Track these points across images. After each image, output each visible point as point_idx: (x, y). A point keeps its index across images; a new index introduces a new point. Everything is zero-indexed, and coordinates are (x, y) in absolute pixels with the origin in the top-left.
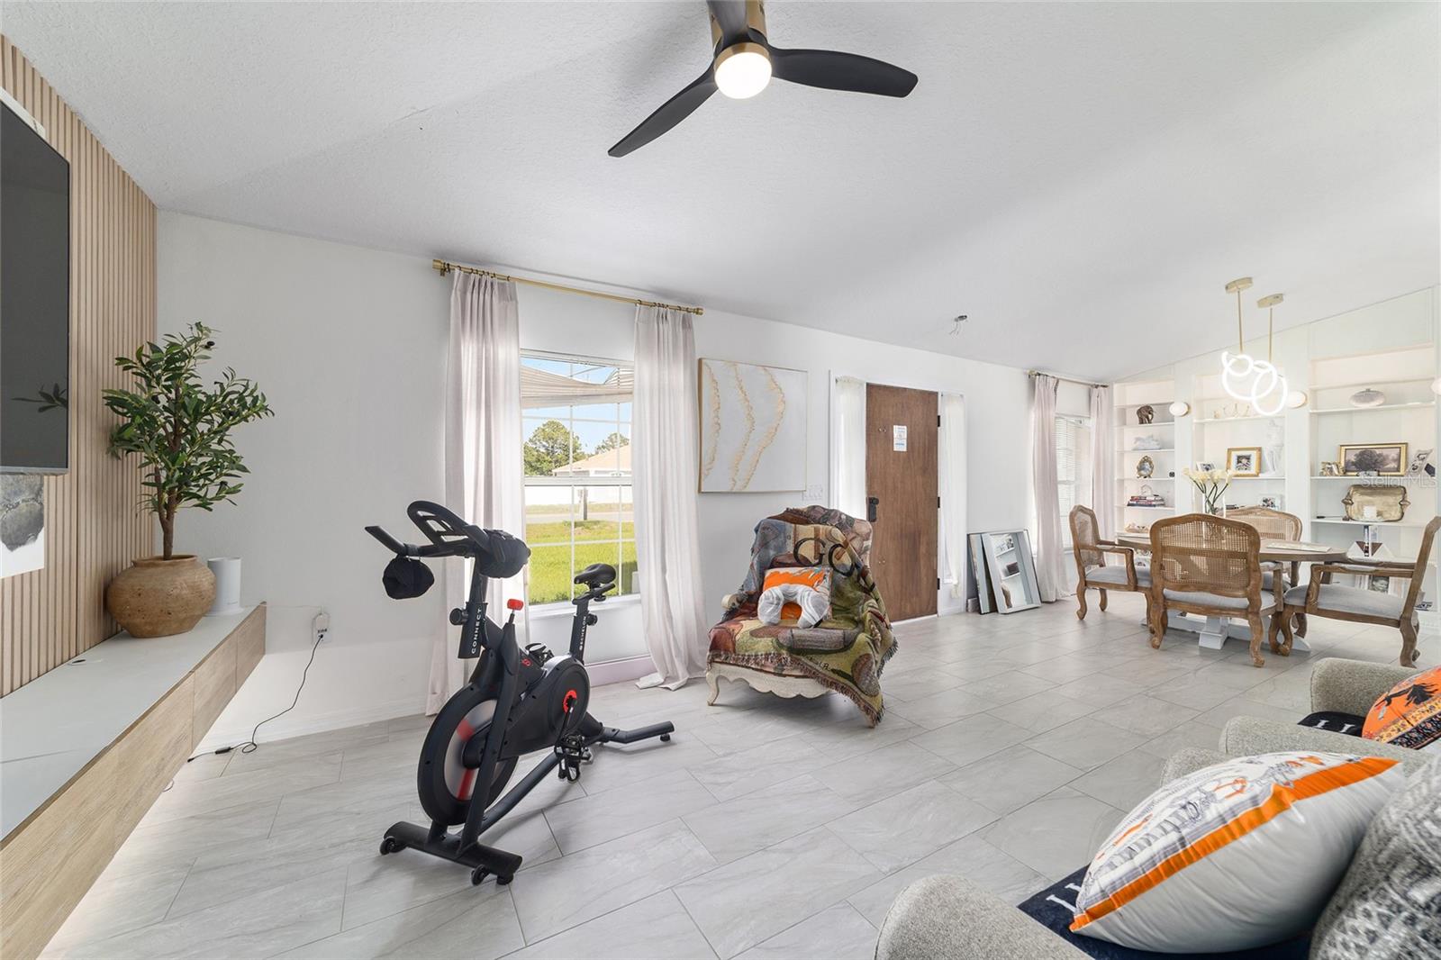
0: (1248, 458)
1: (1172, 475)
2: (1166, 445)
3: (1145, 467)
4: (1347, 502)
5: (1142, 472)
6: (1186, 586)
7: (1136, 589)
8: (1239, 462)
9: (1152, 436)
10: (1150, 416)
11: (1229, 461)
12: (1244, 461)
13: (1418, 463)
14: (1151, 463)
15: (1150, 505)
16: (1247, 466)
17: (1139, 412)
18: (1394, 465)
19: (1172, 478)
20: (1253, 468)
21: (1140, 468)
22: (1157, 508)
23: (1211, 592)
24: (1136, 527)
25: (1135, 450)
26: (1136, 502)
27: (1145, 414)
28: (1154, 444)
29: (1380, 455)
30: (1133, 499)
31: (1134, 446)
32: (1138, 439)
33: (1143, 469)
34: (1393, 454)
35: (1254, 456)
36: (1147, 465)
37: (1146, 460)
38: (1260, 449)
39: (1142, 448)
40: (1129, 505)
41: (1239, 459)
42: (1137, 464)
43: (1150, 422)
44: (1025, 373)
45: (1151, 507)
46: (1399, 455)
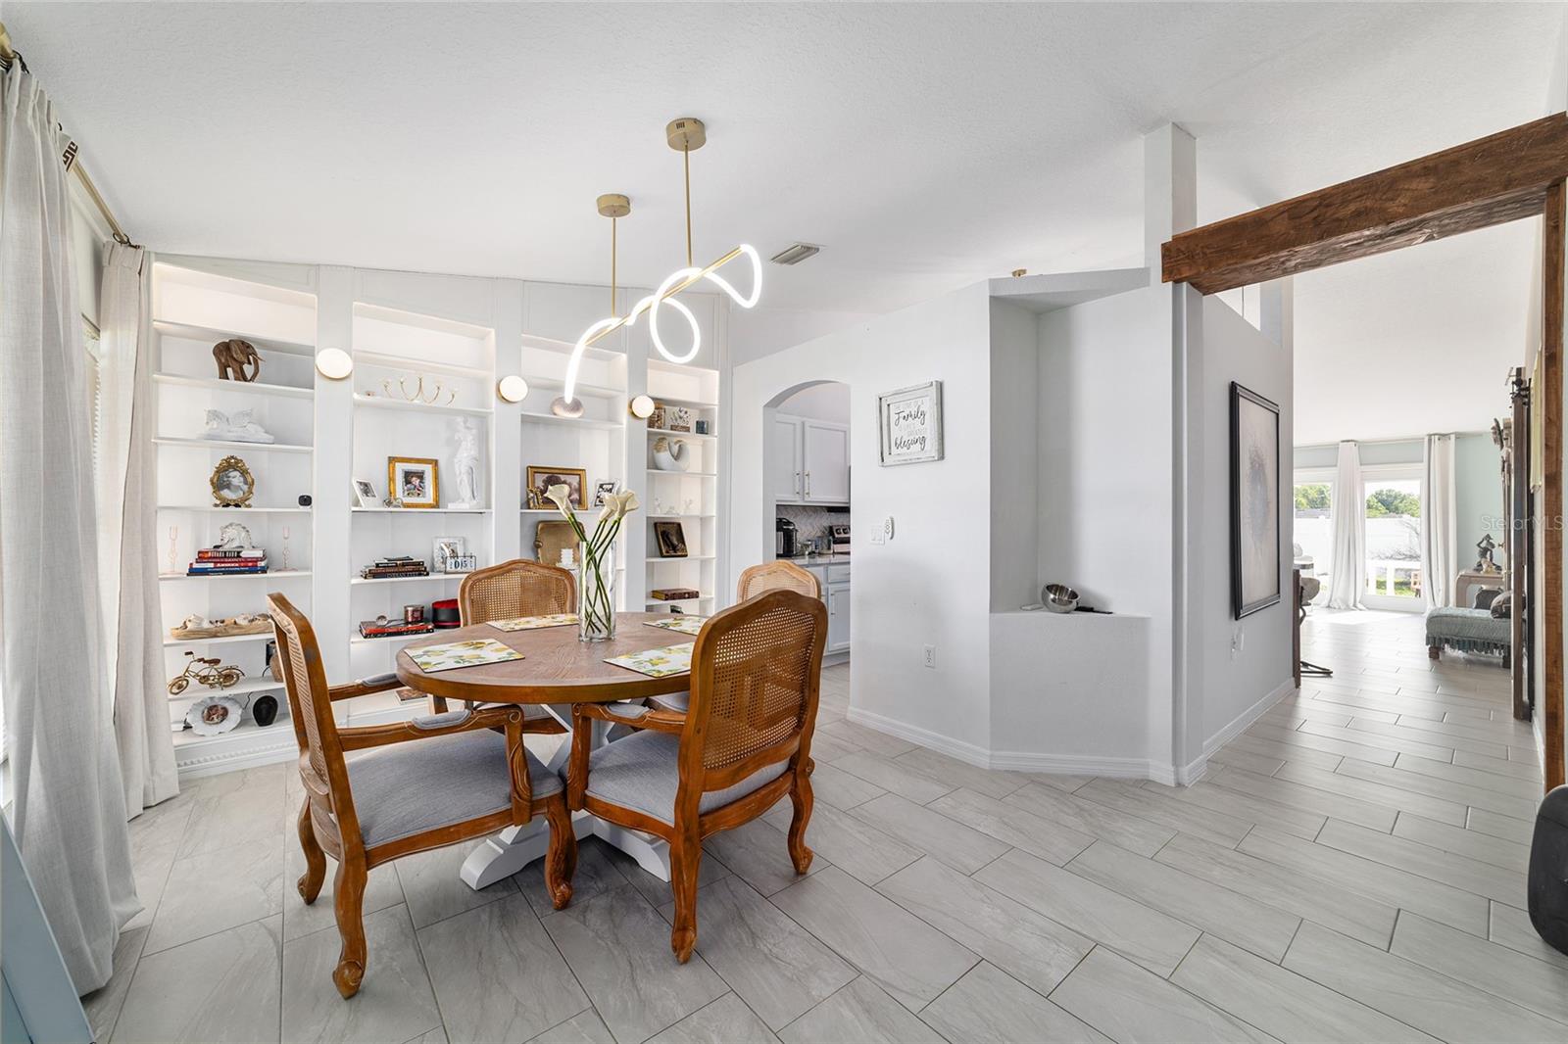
0: (420, 476)
1: (305, 501)
2: (287, 436)
4: (538, 545)
5: (226, 493)
7: (532, 809)
8: (407, 482)
11: (391, 480)
12: (416, 481)
14: (244, 473)
15: (254, 570)
16: (419, 490)
19: (303, 509)
20: (429, 496)
21: (219, 483)
22: (266, 574)
24: (206, 625)
25: (211, 437)
26: (217, 562)
28: (257, 432)
30: (202, 556)
31: (205, 429)
32: (215, 415)
33: (228, 486)
35: (428, 469)
36: (235, 478)
37: (230, 465)
38: (435, 463)
39: (225, 435)
40: (193, 572)
41: (408, 476)
42: (210, 473)
45: (256, 572)
46: (580, 484)
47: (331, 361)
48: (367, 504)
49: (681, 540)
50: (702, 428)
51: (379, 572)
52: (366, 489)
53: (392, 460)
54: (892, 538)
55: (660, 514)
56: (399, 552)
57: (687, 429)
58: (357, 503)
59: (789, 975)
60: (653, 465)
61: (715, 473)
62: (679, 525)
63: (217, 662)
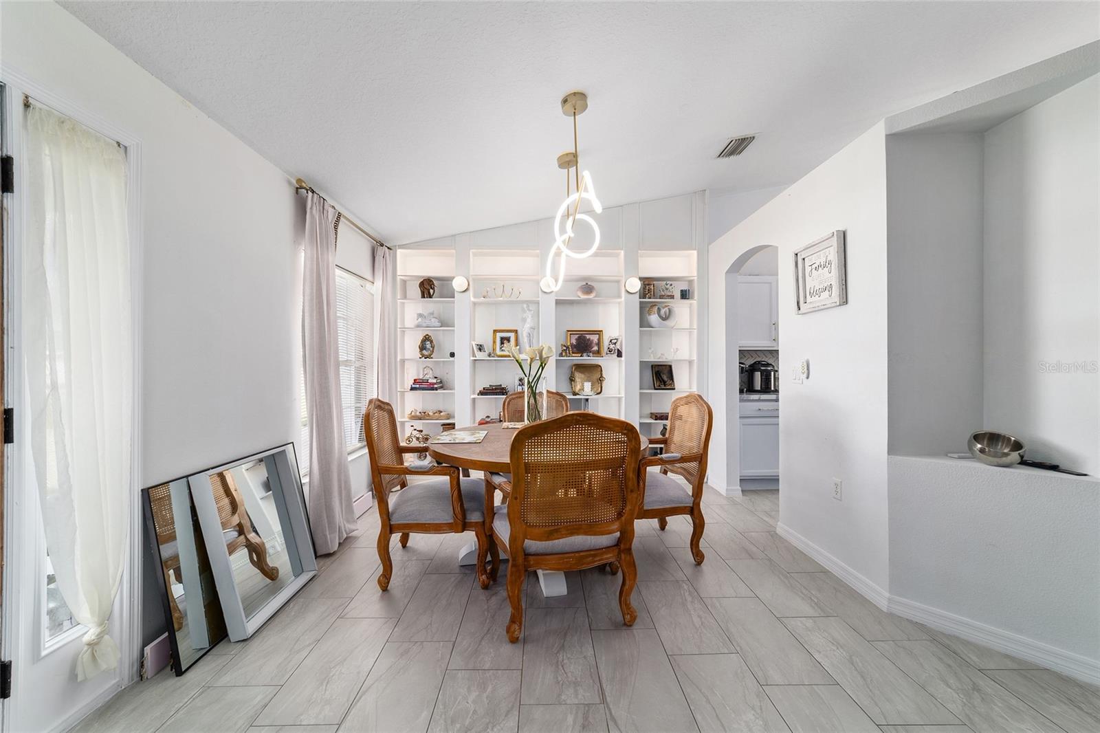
0: (508, 340)
1: (452, 355)
2: (445, 323)
3: (427, 346)
4: (572, 380)
5: (424, 352)
6: (557, 531)
7: (464, 526)
8: (502, 343)
9: (432, 314)
10: (431, 291)
11: (494, 342)
12: (506, 342)
13: (612, 346)
14: (431, 342)
15: (433, 389)
17: (422, 285)
18: (596, 348)
19: (452, 359)
21: (422, 348)
22: (439, 391)
23: (586, 533)
24: (418, 414)
25: (418, 326)
26: (420, 385)
27: (427, 287)
28: (435, 322)
29: (589, 339)
30: (415, 382)
31: (416, 322)
32: (420, 315)
33: (425, 349)
34: (595, 338)
36: (428, 345)
37: (427, 339)
38: (516, 331)
39: (424, 325)
40: (412, 389)
41: (503, 340)
42: (418, 343)
43: (430, 297)
44: (290, 183)
45: (433, 390)
46: (599, 340)
47: (458, 284)
48: (480, 356)
49: (671, 378)
50: (685, 295)
51: (485, 392)
52: (480, 348)
53: (495, 331)
54: (808, 378)
55: (653, 358)
56: (495, 383)
57: (672, 297)
58: (474, 355)
59: (560, 679)
60: (644, 323)
61: (695, 327)
62: (670, 366)
63: (422, 431)
